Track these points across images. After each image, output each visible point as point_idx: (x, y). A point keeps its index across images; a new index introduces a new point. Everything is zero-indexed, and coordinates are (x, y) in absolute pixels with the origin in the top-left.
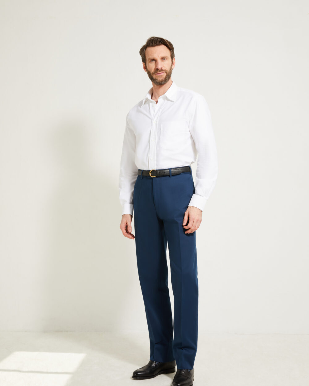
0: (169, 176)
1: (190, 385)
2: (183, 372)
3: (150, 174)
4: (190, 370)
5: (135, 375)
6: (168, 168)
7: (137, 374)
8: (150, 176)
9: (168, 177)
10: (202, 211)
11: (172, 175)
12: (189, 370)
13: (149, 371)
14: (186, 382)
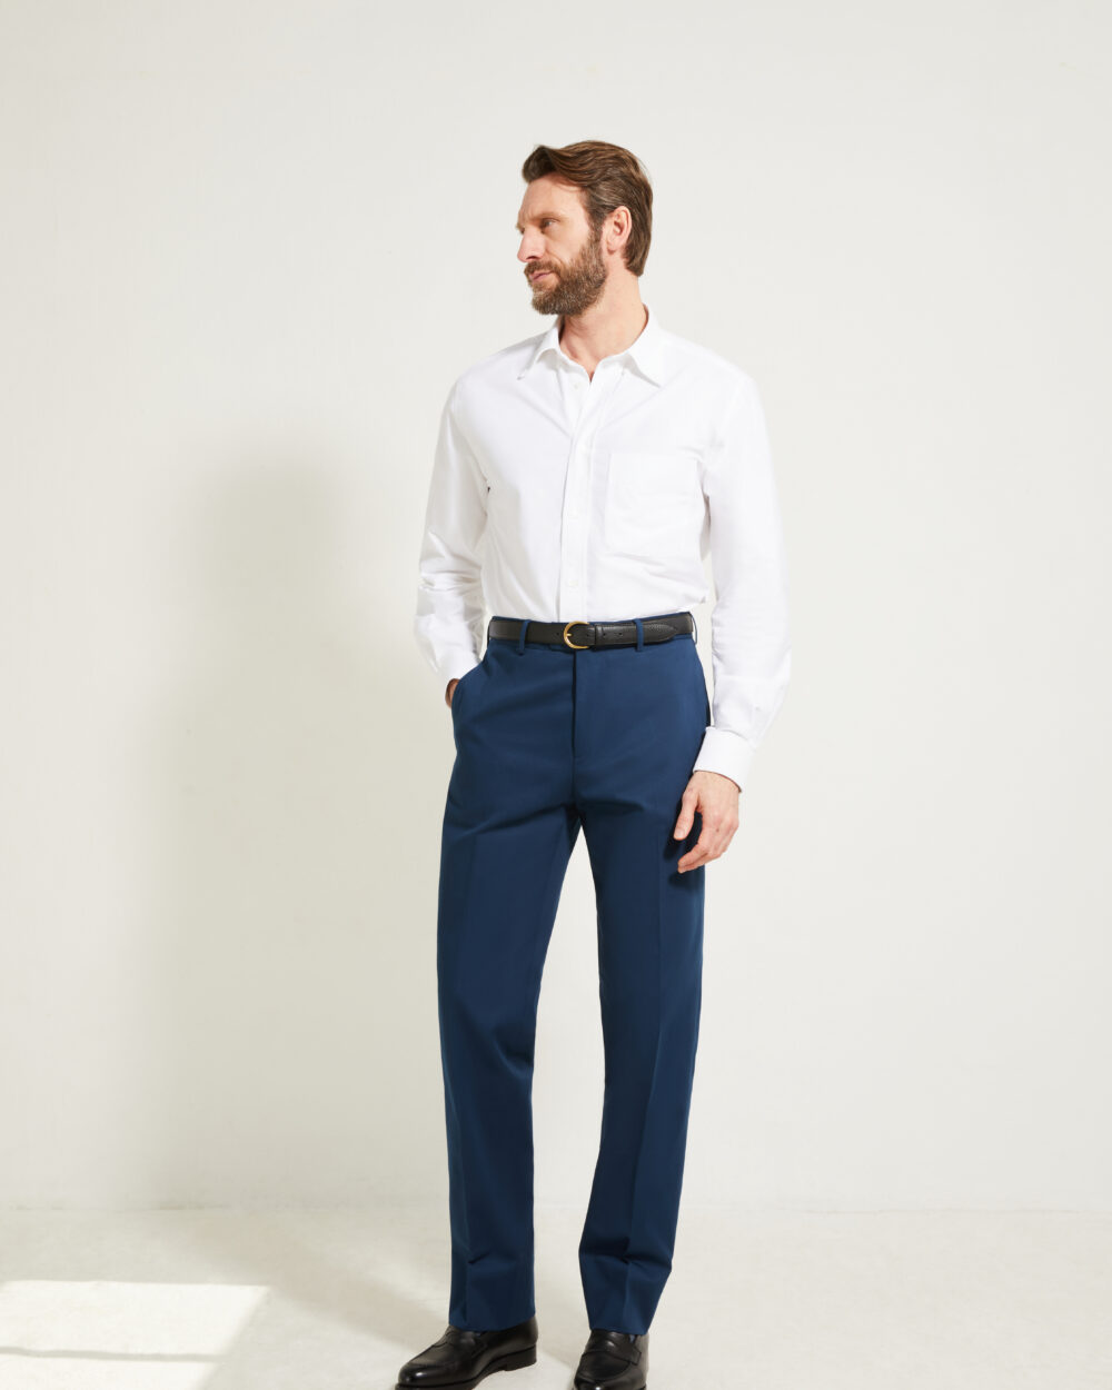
0: (635, 646)
1: (638, 1387)
2: (610, 1344)
3: (566, 636)
4: (636, 1336)
5: (408, 1379)
6: (631, 618)
7: (414, 1379)
8: (566, 645)
9: (632, 650)
10: (740, 790)
11: (645, 644)
12: (632, 1337)
13: (457, 1364)
14: (624, 1378)
